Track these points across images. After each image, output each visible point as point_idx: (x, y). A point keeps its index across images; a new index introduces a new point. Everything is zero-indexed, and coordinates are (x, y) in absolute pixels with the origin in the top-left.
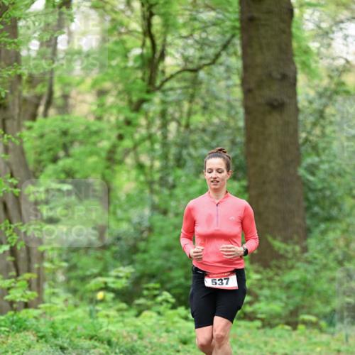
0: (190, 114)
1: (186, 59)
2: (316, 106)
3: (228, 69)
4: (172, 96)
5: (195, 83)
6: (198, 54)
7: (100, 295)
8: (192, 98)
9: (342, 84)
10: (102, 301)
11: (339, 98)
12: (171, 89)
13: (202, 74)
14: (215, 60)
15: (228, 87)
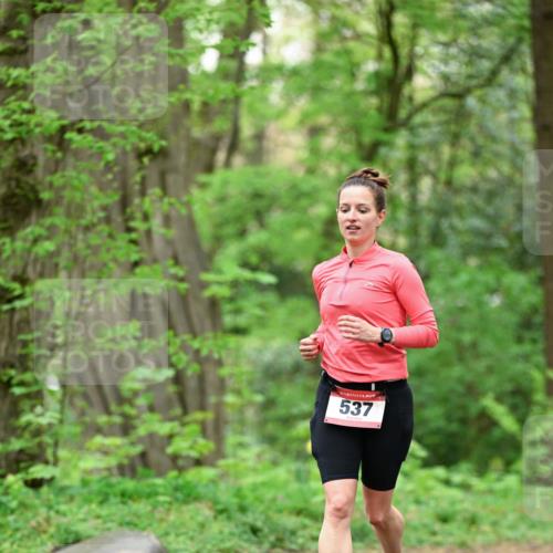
0: (453, 163)
3: (512, 94)
4: (426, 136)
5: (461, 115)
6: (465, 70)
8: (455, 139)
12: (425, 125)
13: (471, 102)
14: (491, 79)
15: (512, 122)
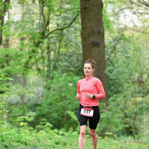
0: (59, 48)
1: (58, 25)
2: (112, 44)
3: (76, 29)
4: (52, 40)
5: (62, 35)
6: (63, 23)
7: (22, 124)
8: (60, 41)
9: (123, 35)
10: (23, 126)
11: (122, 41)
12: (52, 37)
13: (65, 31)
14: (70, 25)
15: (75, 36)
